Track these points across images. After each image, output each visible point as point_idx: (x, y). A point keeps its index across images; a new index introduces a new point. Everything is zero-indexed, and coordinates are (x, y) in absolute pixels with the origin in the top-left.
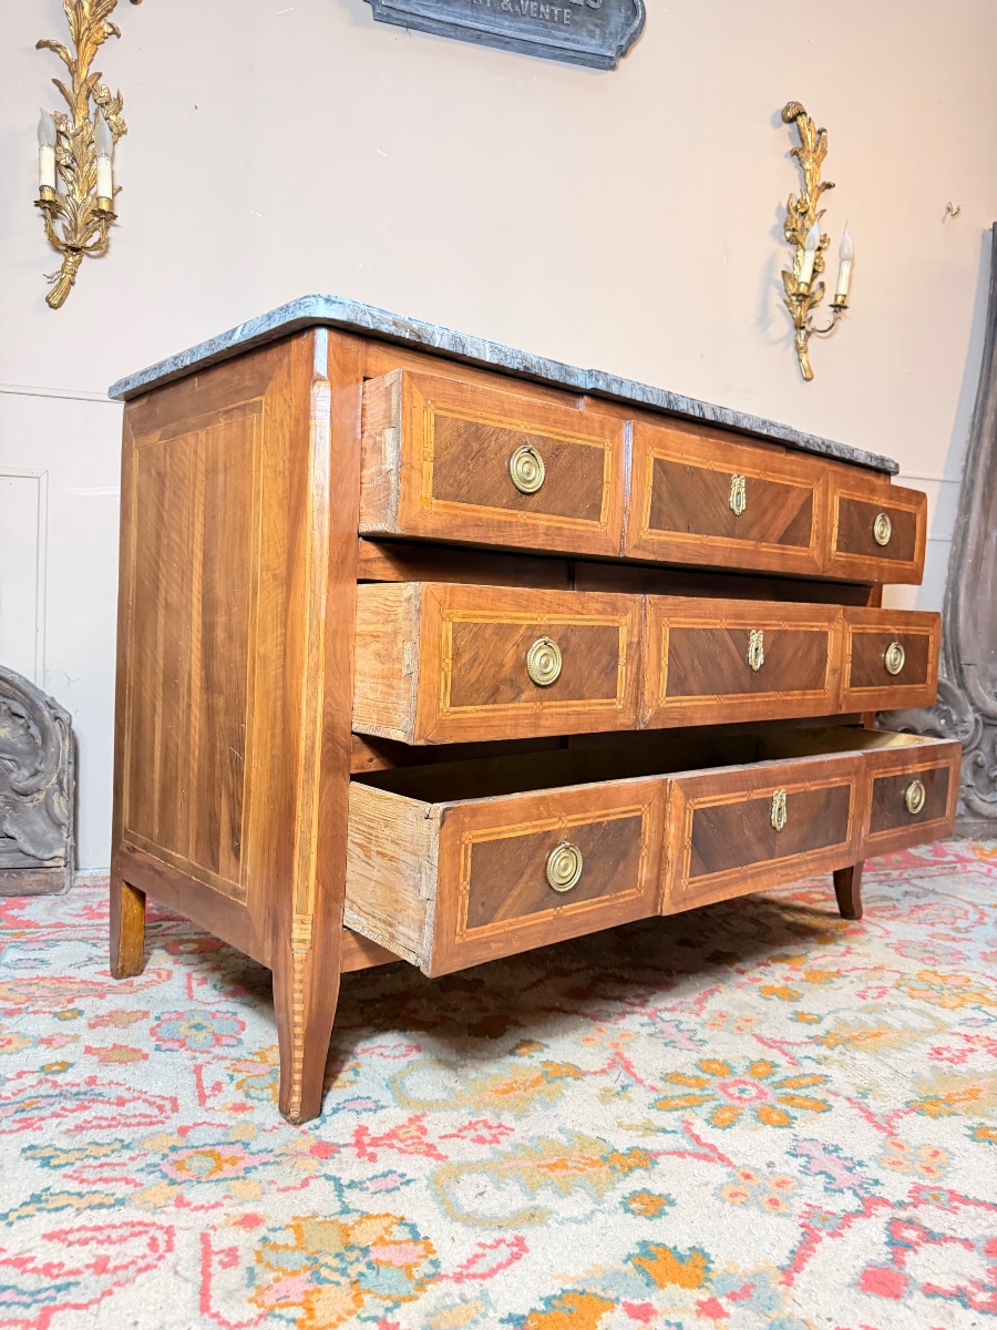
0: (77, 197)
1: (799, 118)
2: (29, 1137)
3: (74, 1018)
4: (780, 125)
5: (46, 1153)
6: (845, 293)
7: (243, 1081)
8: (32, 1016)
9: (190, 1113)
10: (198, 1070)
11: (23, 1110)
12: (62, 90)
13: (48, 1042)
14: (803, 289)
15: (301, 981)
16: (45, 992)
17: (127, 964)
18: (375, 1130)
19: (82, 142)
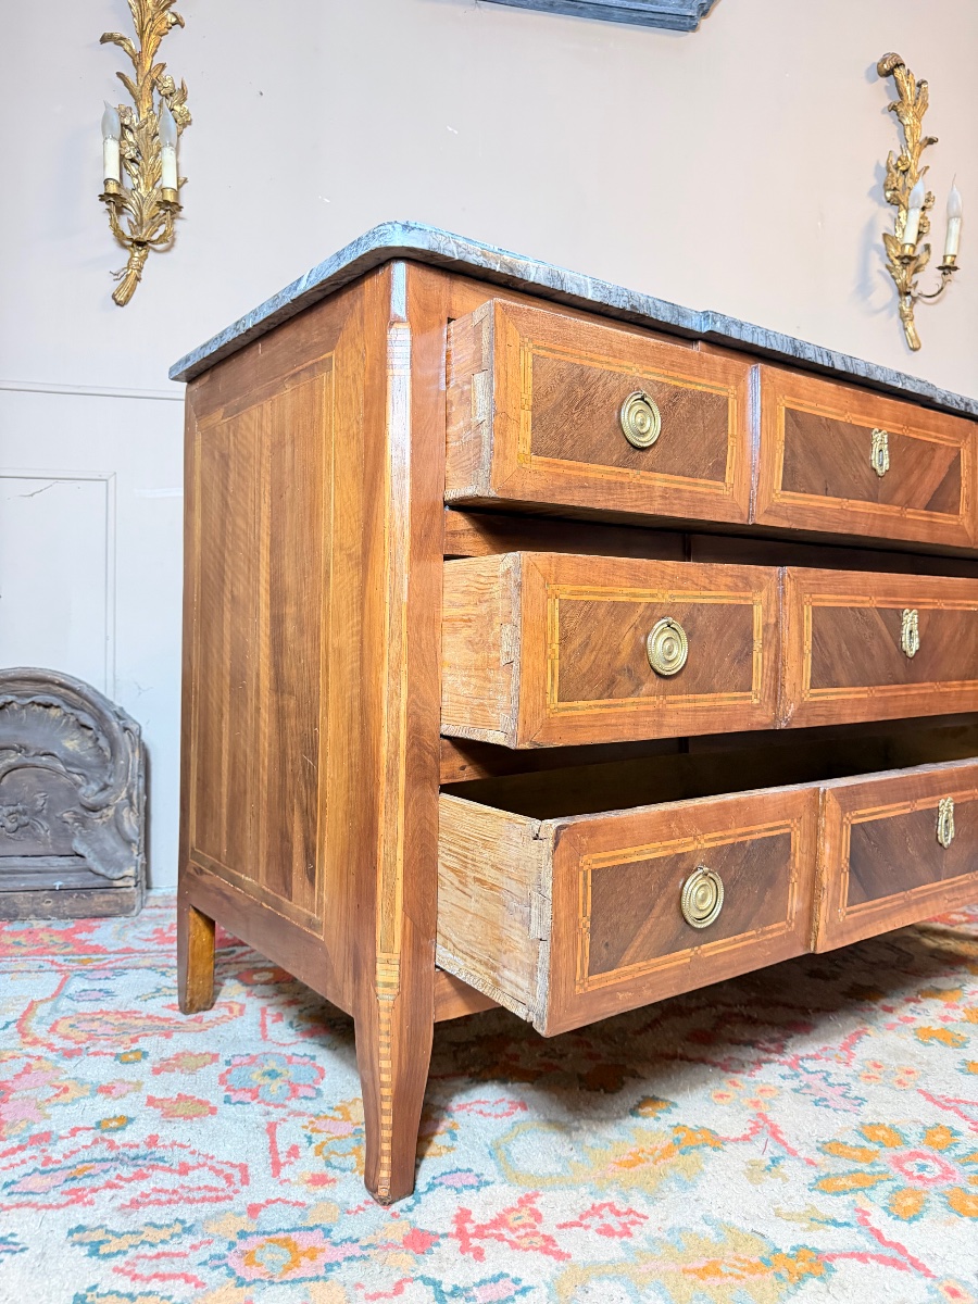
0: (142, 190)
1: (897, 70)
2: (79, 1215)
3: (138, 1061)
4: (876, 80)
5: (97, 1236)
6: (955, 253)
7: (323, 1144)
8: (92, 1058)
9: (262, 1187)
10: (271, 1129)
11: (74, 1179)
12: (126, 83)
13: (106, 1090)
14: (908, 250)
15: (387, 1033)
16: (108, 1029)
17: (197, 998)
18: (480, 1216)
19: (147, 134)
